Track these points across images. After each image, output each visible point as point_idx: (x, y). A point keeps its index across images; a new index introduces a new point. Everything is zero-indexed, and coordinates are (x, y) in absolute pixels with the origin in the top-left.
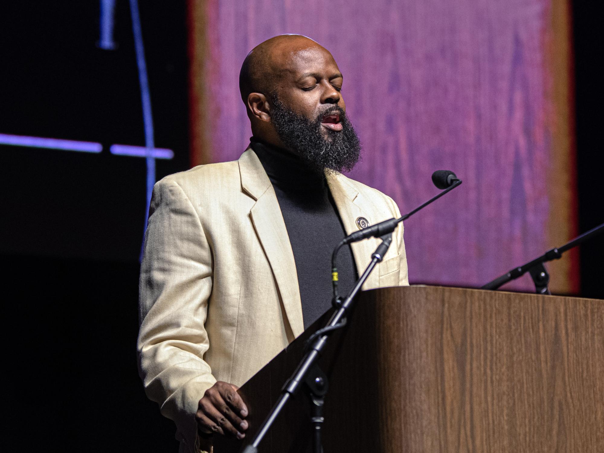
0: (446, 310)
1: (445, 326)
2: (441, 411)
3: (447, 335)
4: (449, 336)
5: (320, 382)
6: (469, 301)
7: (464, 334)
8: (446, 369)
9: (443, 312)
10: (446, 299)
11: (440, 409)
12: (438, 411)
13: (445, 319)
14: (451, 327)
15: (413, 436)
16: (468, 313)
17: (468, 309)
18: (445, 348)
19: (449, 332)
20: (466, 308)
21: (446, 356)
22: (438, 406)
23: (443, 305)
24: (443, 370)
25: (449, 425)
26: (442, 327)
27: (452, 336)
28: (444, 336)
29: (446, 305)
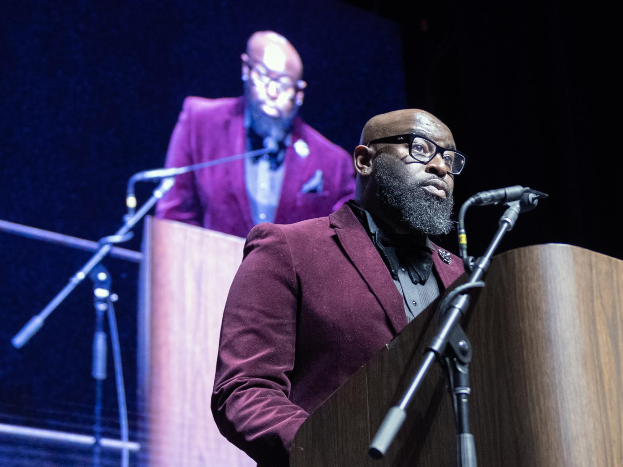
0: (594, 275)
1: (595, 294)
2: (599, 390)
3: (597, 304)
4: (600, 305)
5: (464, 345)
6: (615, 271)
7: (614, 308)
8: (601, 342)
9: (592, 277)
10: (593, 264)
11: (599, 387)
12: (597, 388)
13: (594, 286)
14: (601, 297)
15: (572, 416)
16: (615, 284)
17: (615, 279)
18: (598, 319)
19: (599, 301)
20: (612, 278)
21: (599, 327)
22: (597, 383)
23: (591, 270)
24: (597, 343)
25: (608, 406)
26: (592, 295)
27: (602, 305)
28: (595, 304)
29: (594, 271)
